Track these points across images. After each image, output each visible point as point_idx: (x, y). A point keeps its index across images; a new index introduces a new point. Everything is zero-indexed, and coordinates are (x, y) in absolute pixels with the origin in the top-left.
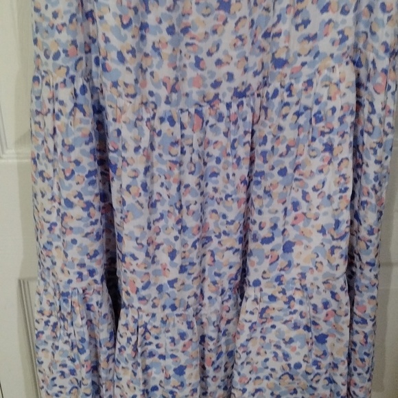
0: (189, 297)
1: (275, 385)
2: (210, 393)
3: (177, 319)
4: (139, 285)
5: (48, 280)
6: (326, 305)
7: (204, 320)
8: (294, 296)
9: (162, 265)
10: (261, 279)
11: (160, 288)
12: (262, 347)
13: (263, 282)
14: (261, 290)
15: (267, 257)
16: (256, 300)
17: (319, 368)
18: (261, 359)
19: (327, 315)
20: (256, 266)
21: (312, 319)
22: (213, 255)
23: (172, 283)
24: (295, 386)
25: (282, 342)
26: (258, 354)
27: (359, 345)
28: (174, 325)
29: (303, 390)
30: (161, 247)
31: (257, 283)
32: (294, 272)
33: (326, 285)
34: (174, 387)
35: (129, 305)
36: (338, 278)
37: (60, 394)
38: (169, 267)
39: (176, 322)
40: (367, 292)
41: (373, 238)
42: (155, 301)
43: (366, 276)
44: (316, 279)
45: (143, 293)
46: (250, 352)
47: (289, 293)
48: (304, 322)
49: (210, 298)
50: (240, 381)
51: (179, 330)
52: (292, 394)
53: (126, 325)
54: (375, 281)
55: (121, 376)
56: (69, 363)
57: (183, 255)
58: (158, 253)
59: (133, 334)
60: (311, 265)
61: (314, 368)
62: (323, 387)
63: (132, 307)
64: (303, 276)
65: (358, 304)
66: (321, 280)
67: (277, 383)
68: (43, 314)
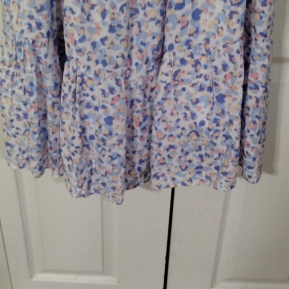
0: (117, 57)
1: (184, 141)
2: (139, 152)
3: (108, 75)
4: (77, 38)
5: (8, 34)
6: (225, 67)
7: (133, 85)
8: (200, 61)
9: (96, 24)
10: (174, 43)
11: (94, 44)
12: (175, 108)
13: (176, 46)
14: (174, 54)
15: (179, 22)
16: (170, 64)
17: (218, 125)
18: (174, 119)
19: (225, 76)
20: (171, 31)
21: (214, 81)
22: (139, 26)
23: (103, 40)
24: (200, 143)
25: (190, 103)
26: (172, 114)
27: (252, 109)
28: (105, 79)
29: (206, 146)
30: (96, 8)
31: (171, 47)
32: (201, 38)
33: (225, 49)
34: (105, 135)
35: (70, 57)
36: (235, 42)
37: (16, 135)
38: (101, 26)
39: (107, 77)
40: (259, 60)
41: (266, 9)
42: (90, 55)
43: (259, 46)
44: (217, 43)
45: (80, 45)
46: (165, 111)
47: (196, 57)
48: (208, 84)
49: (137, 64)
50: (157, 136)
51: (109, 84)
52: (197, 151)
53: (68, 75)
54: (266, 51)
55: (64, 121)
56: (23, 107)
57: (113, 16)
58: (93, 12)
59: (72, 82)
60: (214, 31)
61: (214, 125)
62: (221, 143)
63: (72, 58)
64: (207, 41)
65: (252, 72)
66: (222, 44)
67: (186, 139)
68: (5, 65)
